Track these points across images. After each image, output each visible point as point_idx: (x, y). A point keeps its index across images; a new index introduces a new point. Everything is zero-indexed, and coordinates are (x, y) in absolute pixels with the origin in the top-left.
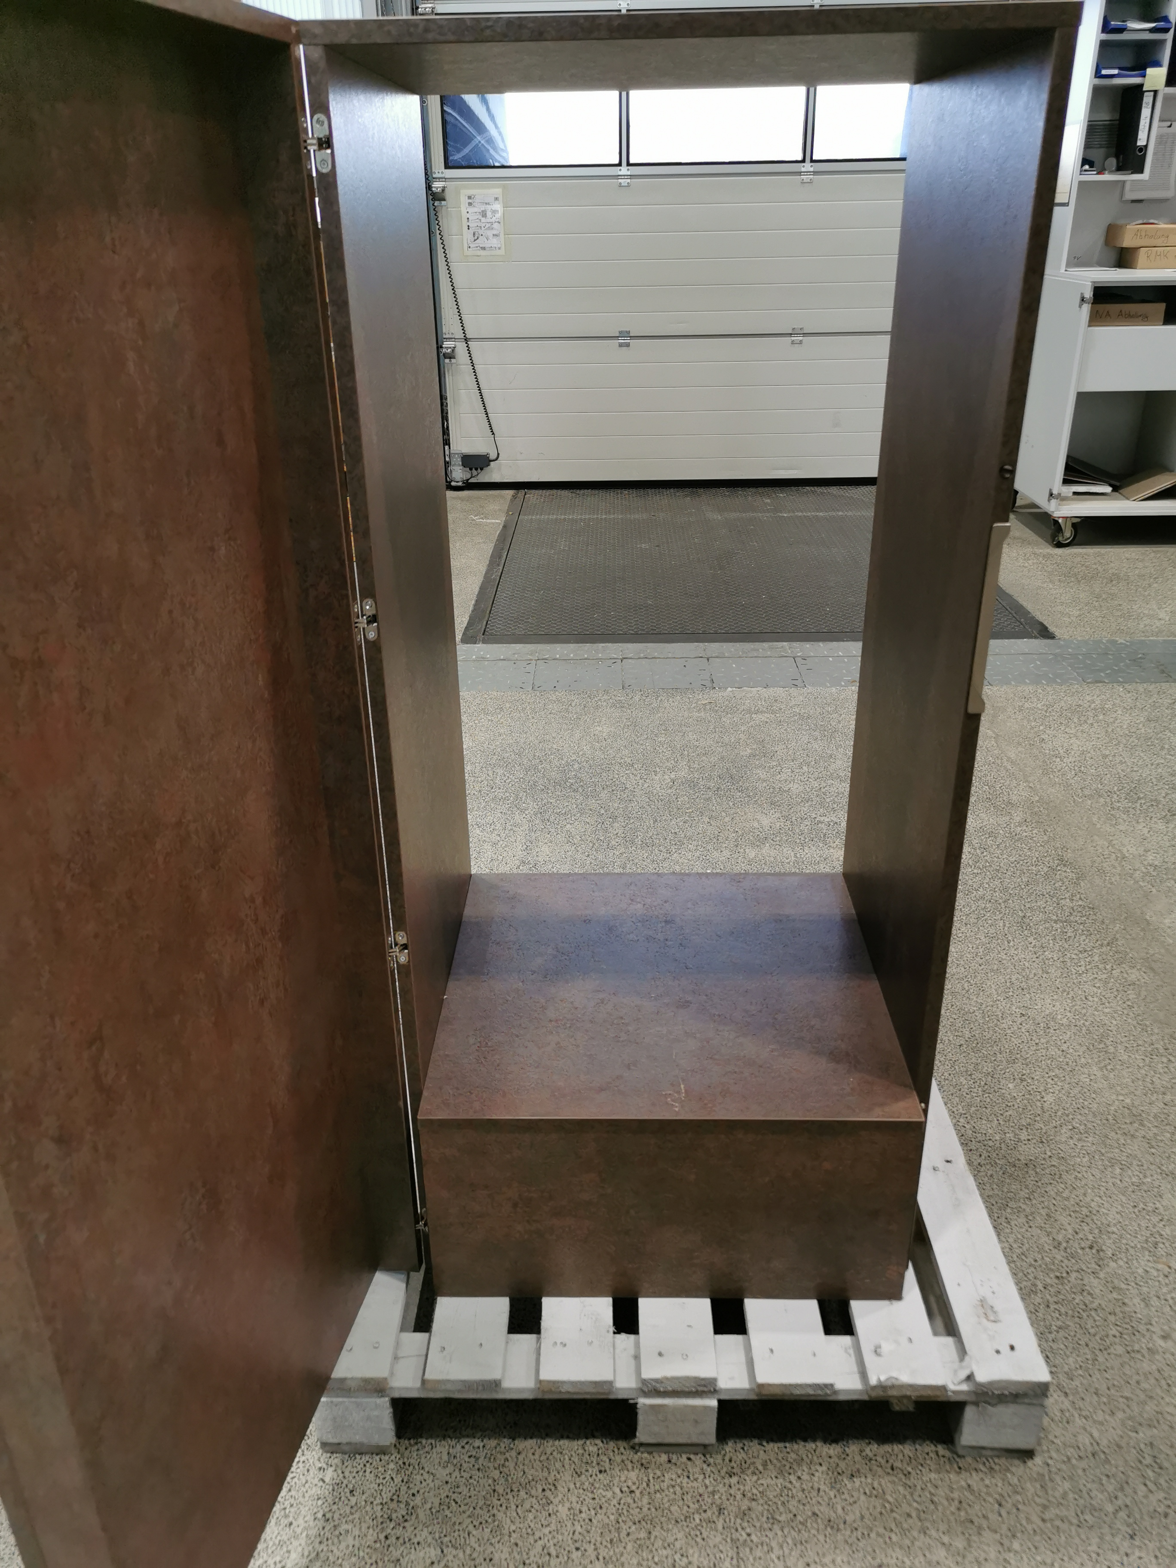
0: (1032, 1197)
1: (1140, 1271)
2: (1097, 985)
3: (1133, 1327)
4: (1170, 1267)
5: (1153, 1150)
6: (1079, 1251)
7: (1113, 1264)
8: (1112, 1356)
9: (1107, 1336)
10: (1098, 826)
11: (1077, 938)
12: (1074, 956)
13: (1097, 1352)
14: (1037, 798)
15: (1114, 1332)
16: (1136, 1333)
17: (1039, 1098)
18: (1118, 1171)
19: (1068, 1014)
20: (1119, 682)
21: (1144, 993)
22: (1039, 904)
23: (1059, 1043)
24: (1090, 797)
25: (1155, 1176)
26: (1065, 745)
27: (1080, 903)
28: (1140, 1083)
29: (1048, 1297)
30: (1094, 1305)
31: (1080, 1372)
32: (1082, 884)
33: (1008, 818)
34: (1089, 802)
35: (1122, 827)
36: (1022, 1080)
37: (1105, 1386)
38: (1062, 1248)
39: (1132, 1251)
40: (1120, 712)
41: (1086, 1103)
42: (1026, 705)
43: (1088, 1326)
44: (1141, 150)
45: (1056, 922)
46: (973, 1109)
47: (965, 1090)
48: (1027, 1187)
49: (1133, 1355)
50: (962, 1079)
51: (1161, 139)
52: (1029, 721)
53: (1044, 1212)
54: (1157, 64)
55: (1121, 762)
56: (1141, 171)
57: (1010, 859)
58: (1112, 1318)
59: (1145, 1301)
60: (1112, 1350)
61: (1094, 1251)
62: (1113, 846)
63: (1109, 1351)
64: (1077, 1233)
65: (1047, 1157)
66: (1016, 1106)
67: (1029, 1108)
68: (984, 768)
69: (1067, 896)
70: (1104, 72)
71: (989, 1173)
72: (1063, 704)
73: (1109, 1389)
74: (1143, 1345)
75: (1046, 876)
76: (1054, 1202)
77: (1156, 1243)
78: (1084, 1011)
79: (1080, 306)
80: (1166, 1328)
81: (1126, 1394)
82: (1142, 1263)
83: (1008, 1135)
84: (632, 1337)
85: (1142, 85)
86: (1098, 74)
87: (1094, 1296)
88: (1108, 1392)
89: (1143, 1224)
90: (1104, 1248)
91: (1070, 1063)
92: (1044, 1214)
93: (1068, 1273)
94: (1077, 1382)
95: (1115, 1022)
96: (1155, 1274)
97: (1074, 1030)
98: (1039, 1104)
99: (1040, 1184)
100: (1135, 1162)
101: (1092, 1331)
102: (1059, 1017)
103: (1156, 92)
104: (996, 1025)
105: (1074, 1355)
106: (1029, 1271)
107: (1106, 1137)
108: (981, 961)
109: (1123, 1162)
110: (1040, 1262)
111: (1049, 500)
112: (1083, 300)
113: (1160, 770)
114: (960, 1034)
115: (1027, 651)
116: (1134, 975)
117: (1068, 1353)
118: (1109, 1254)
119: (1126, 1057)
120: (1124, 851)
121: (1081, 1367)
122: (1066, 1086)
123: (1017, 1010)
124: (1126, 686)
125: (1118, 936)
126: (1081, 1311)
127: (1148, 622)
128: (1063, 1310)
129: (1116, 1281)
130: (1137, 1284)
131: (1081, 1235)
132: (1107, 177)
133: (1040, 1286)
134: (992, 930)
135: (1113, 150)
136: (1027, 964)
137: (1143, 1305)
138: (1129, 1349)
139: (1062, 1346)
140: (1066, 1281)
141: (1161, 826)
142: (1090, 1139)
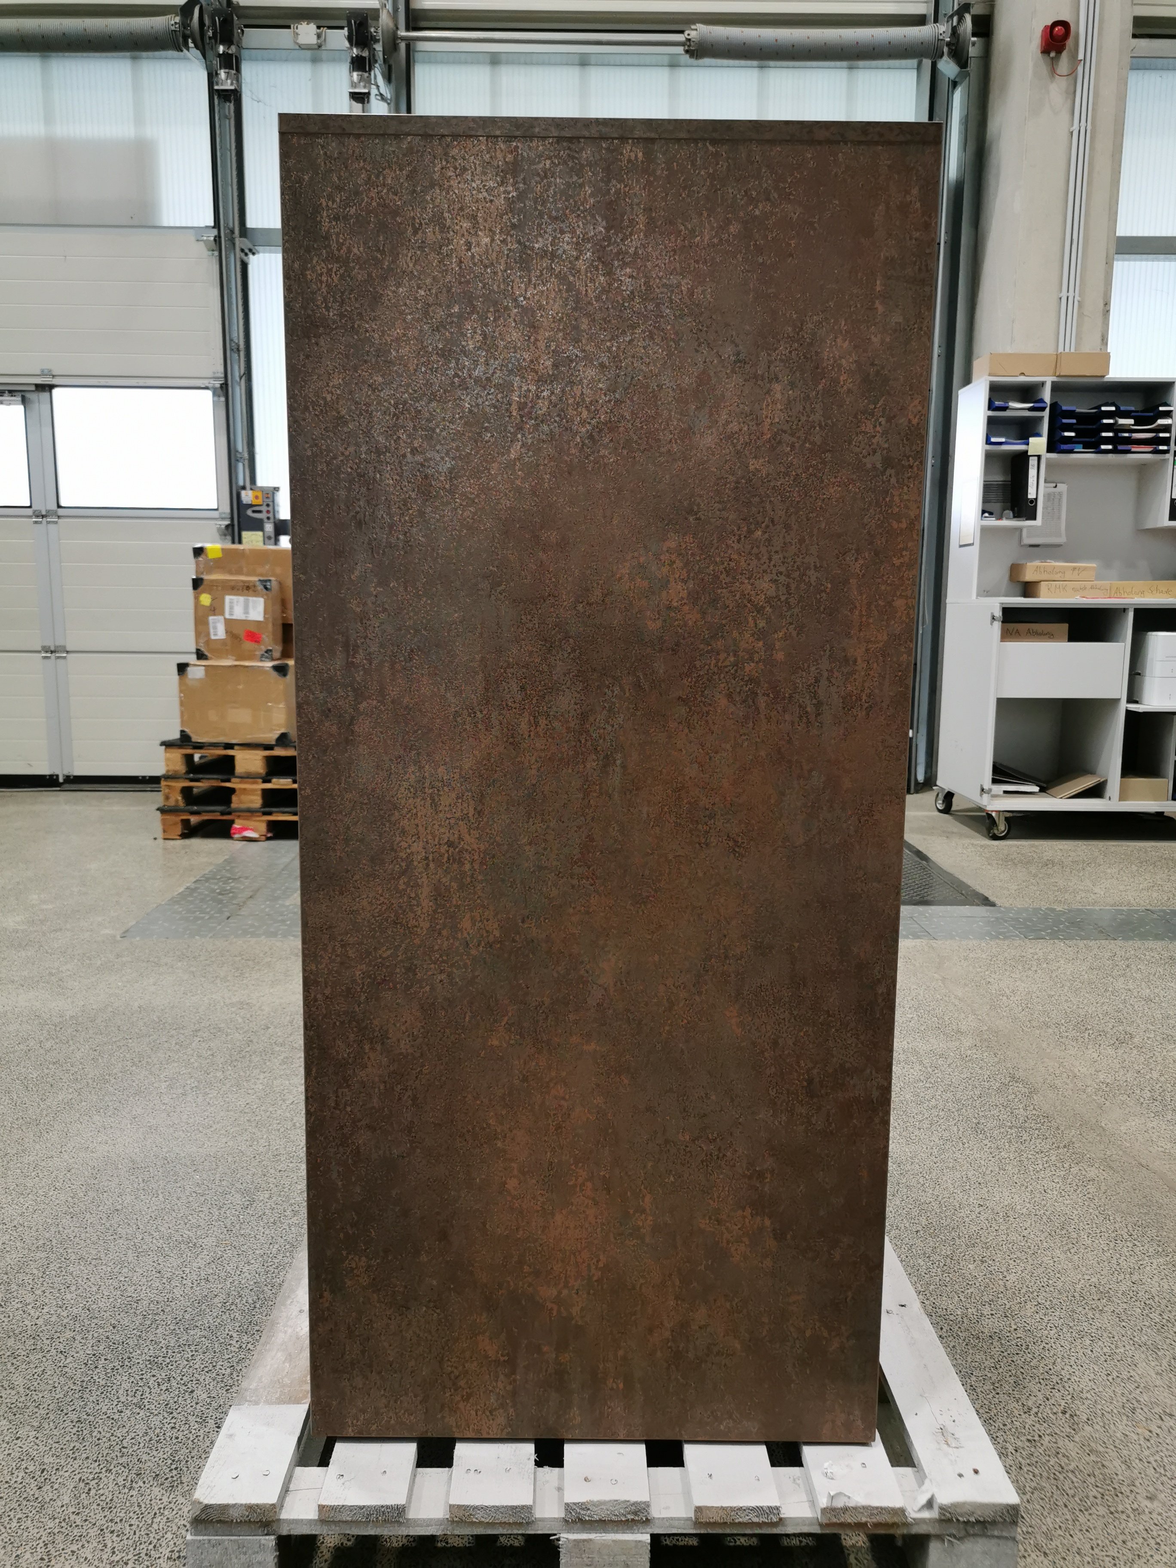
0: (998, 1366)
1: (1119, 1435)
2: (1056, 1181)
3: (1115, 1489)
4: (1150, 1431)
5: (1124, 1324)
6: (1051, 1415)
7: (1088, 1428)
8: (1095, 1516)
9: (1087, 1497)
10: (1048, 1051)
11: (1033, 1141)
12: (1030, 1156)
13: (1077, 1513)
14: (986, 1028)
15: (1095, 1493)
16: (1119, 1495)
17: (1001, 1277)
18: (1088, 1342)
19: (1028, 1205)
20: (1059, 939)
21: (1103, 1188)
22: (992, 1112)
23: (1020, 1230)
24: (1040, 1028)
25: (1128, 1348)
26: (1011, 986)
27: (1034, 1112)
28: (1106, 1264)
29: (1021, 1459)
30: (1071, 1468)
31: (1060, 1532)
32: (1035, 1097)
33: (958, 1043)
34: (1038, 1032)
35: (1071, 1052)
36: (982, 1262)
37: (1088, 1546)
38: (1032, 1412)
39: (1108, 1416)
40: (1062, 962)
41: (1051, 1282)
42: (971, 955)
43: (1066, 1487)
44: (1032, 502)
45: (1010, 1128)
46: (932, 1287)
47: (923, 1270)
48: (992, 1357)
49: (1116, 1515)
50: (920, 1261)
51: (1048, 497)
52: (974, 967)
53: (1011, 1380)
54: (1039, 435)
55: (1066, 1001)
56: (1034, 518)
57: (962, 1076)
58: (1092, 1480)
59: (1127, 1464)
60: (1093, 1510)
61: (1067, 1415)
62: (1064, 1067)
63: (1090, 1512)
64: (1048, 1399)
65: (1012, 1329)
66: (978, 1284)
67: (992, 1286)
68: (932, 1004)
69: (1021, 1106)
70: (993, 440)
71: (952, 1344)
72: (1006, 954)
73: (1092, 1548)
74: (1128, 1506)
75: (999, 1090)
76: (1022, 1370)
77: (1134, 1409)
78: (1044, 1202)
79: (992, 624)
80: (1151, 1489)
81: (1110, 1553)
82: (1122, 1426)
83: (969, 1310)
84: (556, 1470)
85: (1027, 452)
86: (988, 442)
87: (1071, 1458)
88: (1091, 1551)
89: (1119, 1391)
90: (1078, 1413)
91: (1032, 1247)
92: (1012, 1382)
93: (1040, 1436)
94: (1056, 1542)
95: (1076, 1212)
96: (1136, 1437)
97: (1034, 1218)
98: (1001, 1282)
99: (1006, 1354)
100: (1105, 1335)
101: (1071, 1492)
102: (1019, 1207)
103: (1039, 457)
104: (954, 1214)
105: (1052, 1516)
106: (998, 1434)
107: (1073, 1311)
108: (935, 1160)
109: (1093, 1335)
110: (1009, 1426)
111: (981, 795)
112: (993, 618)
113: (1105, 1008)
114: (917, 1221)
115: (969, 915)
116: (1092, 1173)
117: (1045, 1513)
118: (1084, 1418)
119: (1089, 1242)
120: (1076, 1071)
121: (1060, 1527)
122: (1030, 1267)
123: (975, 1202)
124: (1067, 942)
125: (1074, 1140)
126: (1057, 1473)
127: (1083, 895)
128: (1037, 1472)
129: (1093, 1444)
130: (1115, 1447)
131: (1052, 1401)
132: (1005, 523)
133: (1011, 1449)
134: (946, 1134)
135: (1009, 504)
136: (983, 1162)
137: (1124, 1467)
138: (1112, 1509)
139: (1038, 1507)
140: (1039, 1444)
141: (1111, 1051)
142: (1057, 1313)
